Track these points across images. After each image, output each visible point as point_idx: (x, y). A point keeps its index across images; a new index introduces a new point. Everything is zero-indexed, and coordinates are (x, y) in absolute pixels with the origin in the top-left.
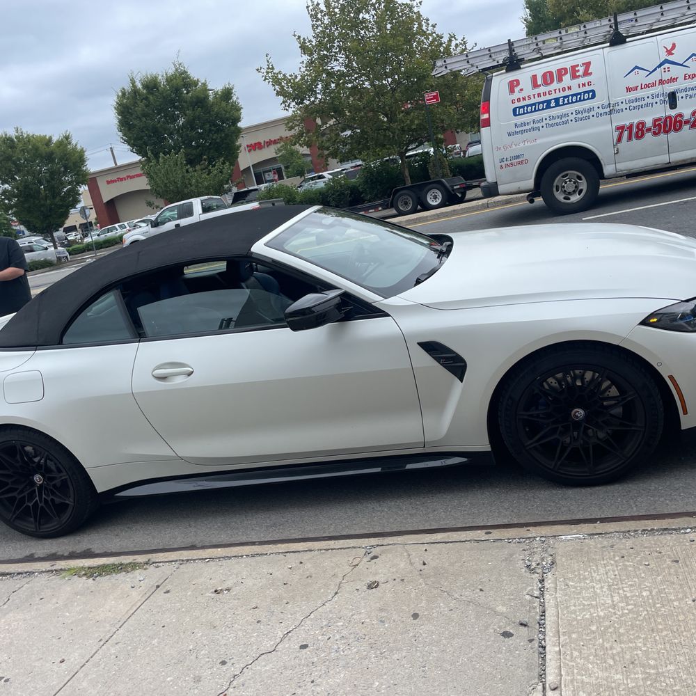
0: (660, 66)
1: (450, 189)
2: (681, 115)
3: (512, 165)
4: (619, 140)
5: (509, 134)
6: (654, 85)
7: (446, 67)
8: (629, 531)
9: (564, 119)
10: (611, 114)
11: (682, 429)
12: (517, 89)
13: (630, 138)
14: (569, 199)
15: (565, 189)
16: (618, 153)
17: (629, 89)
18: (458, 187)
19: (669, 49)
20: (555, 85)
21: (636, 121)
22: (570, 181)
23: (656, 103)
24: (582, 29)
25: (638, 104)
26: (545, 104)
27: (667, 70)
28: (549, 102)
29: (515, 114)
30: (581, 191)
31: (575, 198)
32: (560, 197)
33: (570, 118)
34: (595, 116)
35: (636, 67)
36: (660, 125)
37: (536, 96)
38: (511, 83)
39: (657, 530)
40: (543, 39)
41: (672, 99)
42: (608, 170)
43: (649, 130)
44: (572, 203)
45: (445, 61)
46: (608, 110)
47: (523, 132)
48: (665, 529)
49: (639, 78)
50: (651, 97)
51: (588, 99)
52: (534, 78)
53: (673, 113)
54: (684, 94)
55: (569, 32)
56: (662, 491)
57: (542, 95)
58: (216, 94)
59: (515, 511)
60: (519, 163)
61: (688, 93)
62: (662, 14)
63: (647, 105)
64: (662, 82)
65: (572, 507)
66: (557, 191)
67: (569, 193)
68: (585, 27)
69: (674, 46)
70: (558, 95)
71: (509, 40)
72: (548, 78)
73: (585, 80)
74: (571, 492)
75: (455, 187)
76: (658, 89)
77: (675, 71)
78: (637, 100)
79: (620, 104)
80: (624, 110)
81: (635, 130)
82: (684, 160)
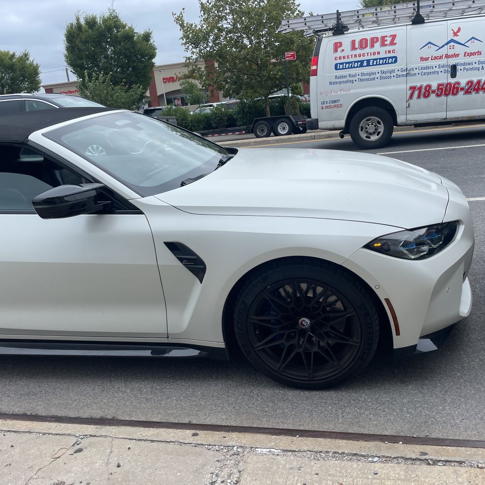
0: (447, 44)
1: (295, 123)
2: (458, 83)
3: (330, 107)
4: (411, 97)
5: (331, 83)
6: (441, 57)
7: (289, 26)
8: (321, 452)
9: (372, 76)
10: (407, 76)
11: (394, 348)
12: (339, 50)
13: (419, 97)
14: (370, 138)
15: (368, 130)
16: (409, 107)
17: (422, 59)
18: (301, 123)
19: (455, 31)
20: (368, 50)
21: (425, 84)
22: (372, 124)
23: (441, 72)
24: (393, 8)
25: (428, 71)
26: (359, 63)
27: (452, 47)
28: (362, 62)
29: (336, 69)
30: (379, 133)
31: (374, 138)
32: (363, 135)
33: (376, 76)
34: (395, 76)
35: (430, 43)
36: (442, 89)
37: (353, 56)
38: (336, 44)
39: (348, 455)
40: (363, 13)
41: (454, 70)
42: (401, 119)
43: (433, 92)
44: (372, 141)
45: (288, 22)
46: (405, 73)
47: (340, 83)
48: (355, 455)
49: (431, 52)
50: (438, 67)
51: (392, 63)
52: (353, 42)
53: (453, 81)
54: (462, 67)
55: (383, 10)
56: (370, 404)
57: (358, 56)
58: (139, 36)
59: (237, 407)
60: (335, 106)
61: (465, 66)
62: (453, 4)
63: (434, 73)
64: (447, 56)
65: (286, 411)
66: (362, 130)
67: (370, 134)
68: (395, 7)
69: (459, 30)
70: (369, 57)
71: (338, 11)
72: (363, 44)
73: (391, 48)
74: (291, 394)
75: (299, 123)
76: (444, 61)
77: (458, 49)
78: (428, 68)
79: (414, 69)
80: (417, 74)
81: (423, 91)
82: (457, 118)
